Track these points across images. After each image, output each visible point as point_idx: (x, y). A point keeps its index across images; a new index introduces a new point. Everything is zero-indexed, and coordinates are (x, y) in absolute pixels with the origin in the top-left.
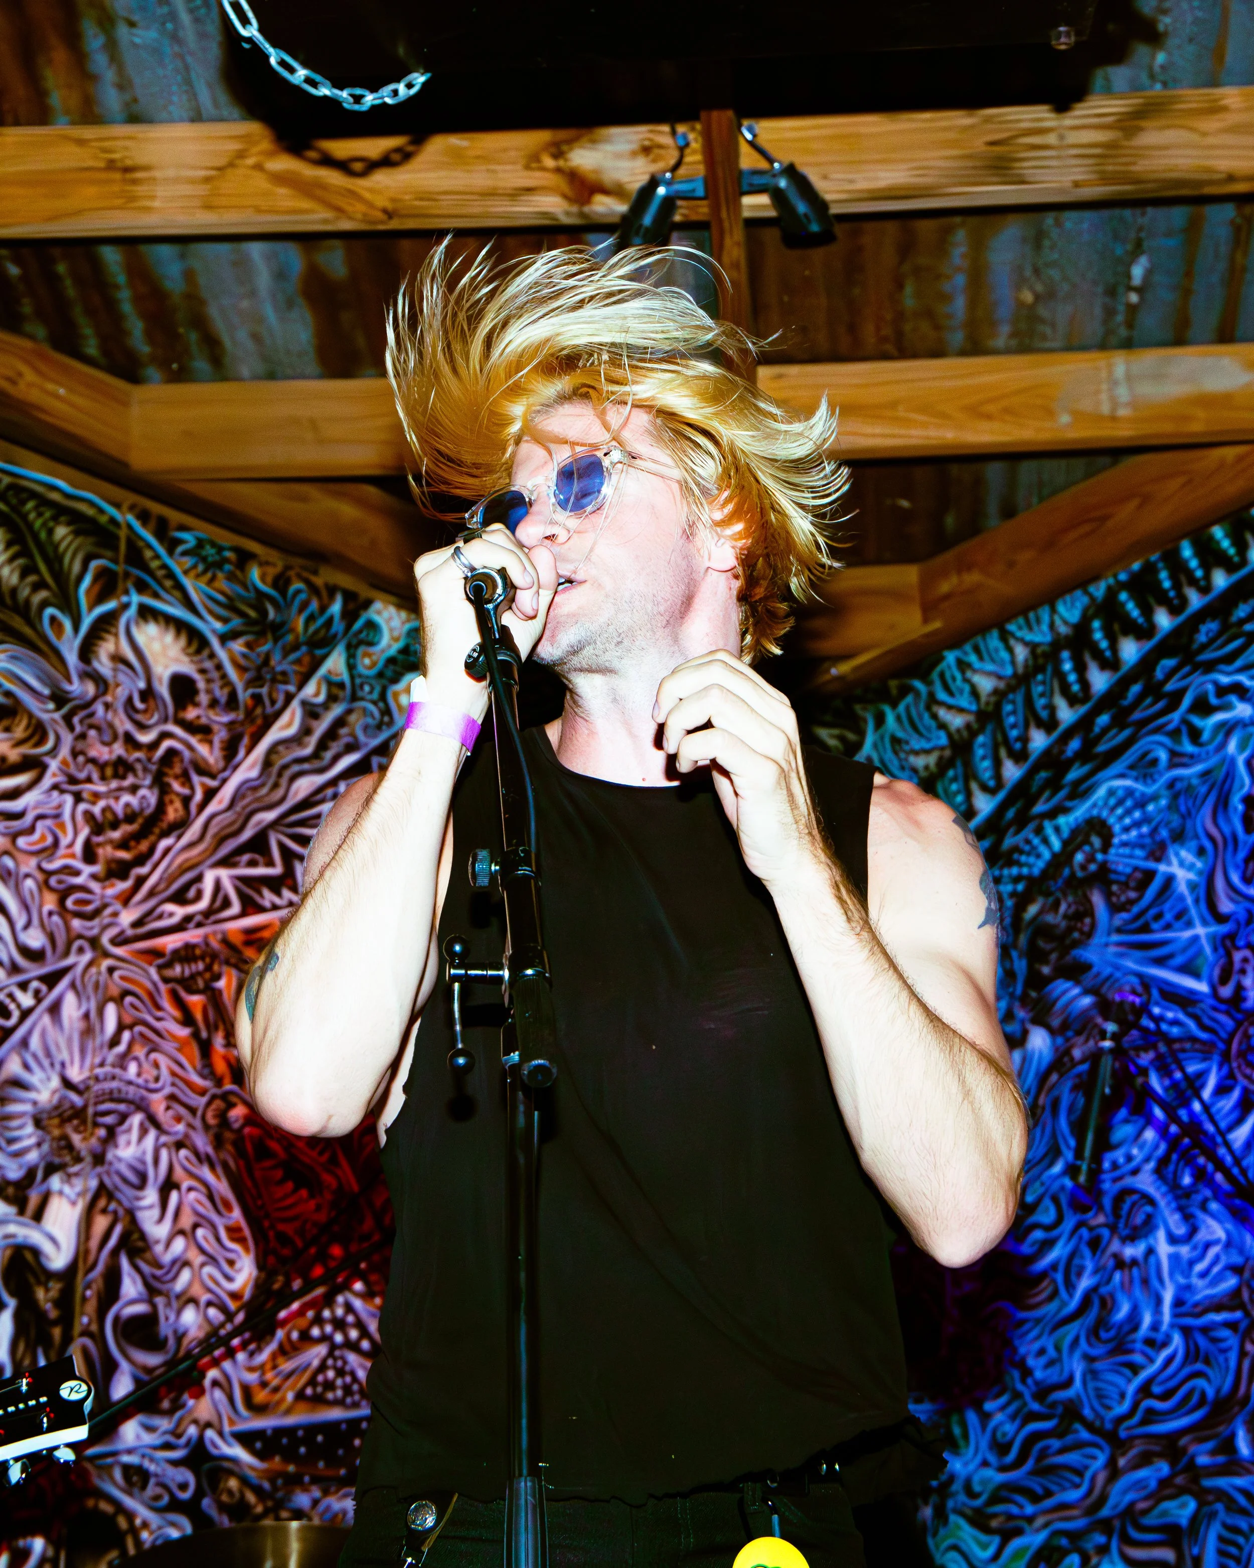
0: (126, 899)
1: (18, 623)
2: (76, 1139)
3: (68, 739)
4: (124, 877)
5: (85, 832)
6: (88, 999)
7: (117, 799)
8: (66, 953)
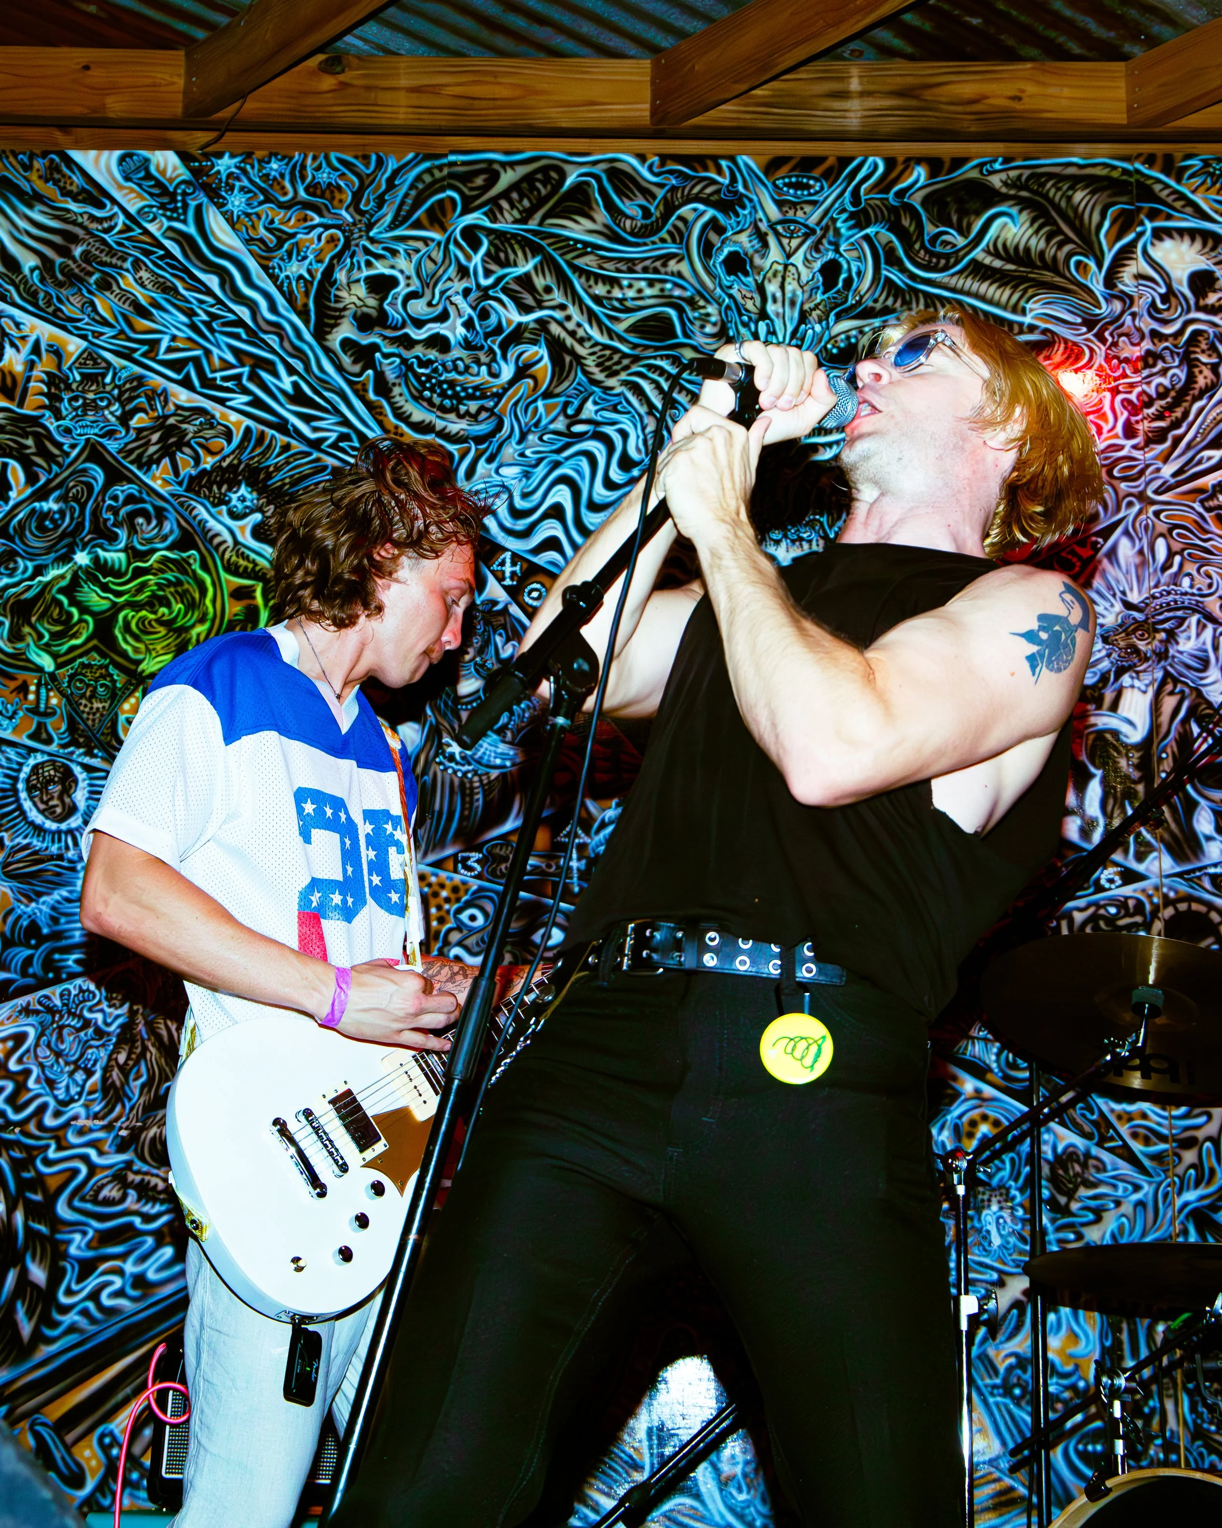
0: (1166, 458)
1: (1048, 276)
2: (1142, 645)
3: (1101, 351)
4: (1162, 440)
5: (1123, 416)
6: (1140, 539)
7: (1148, 383)
8: (1118, 509)
